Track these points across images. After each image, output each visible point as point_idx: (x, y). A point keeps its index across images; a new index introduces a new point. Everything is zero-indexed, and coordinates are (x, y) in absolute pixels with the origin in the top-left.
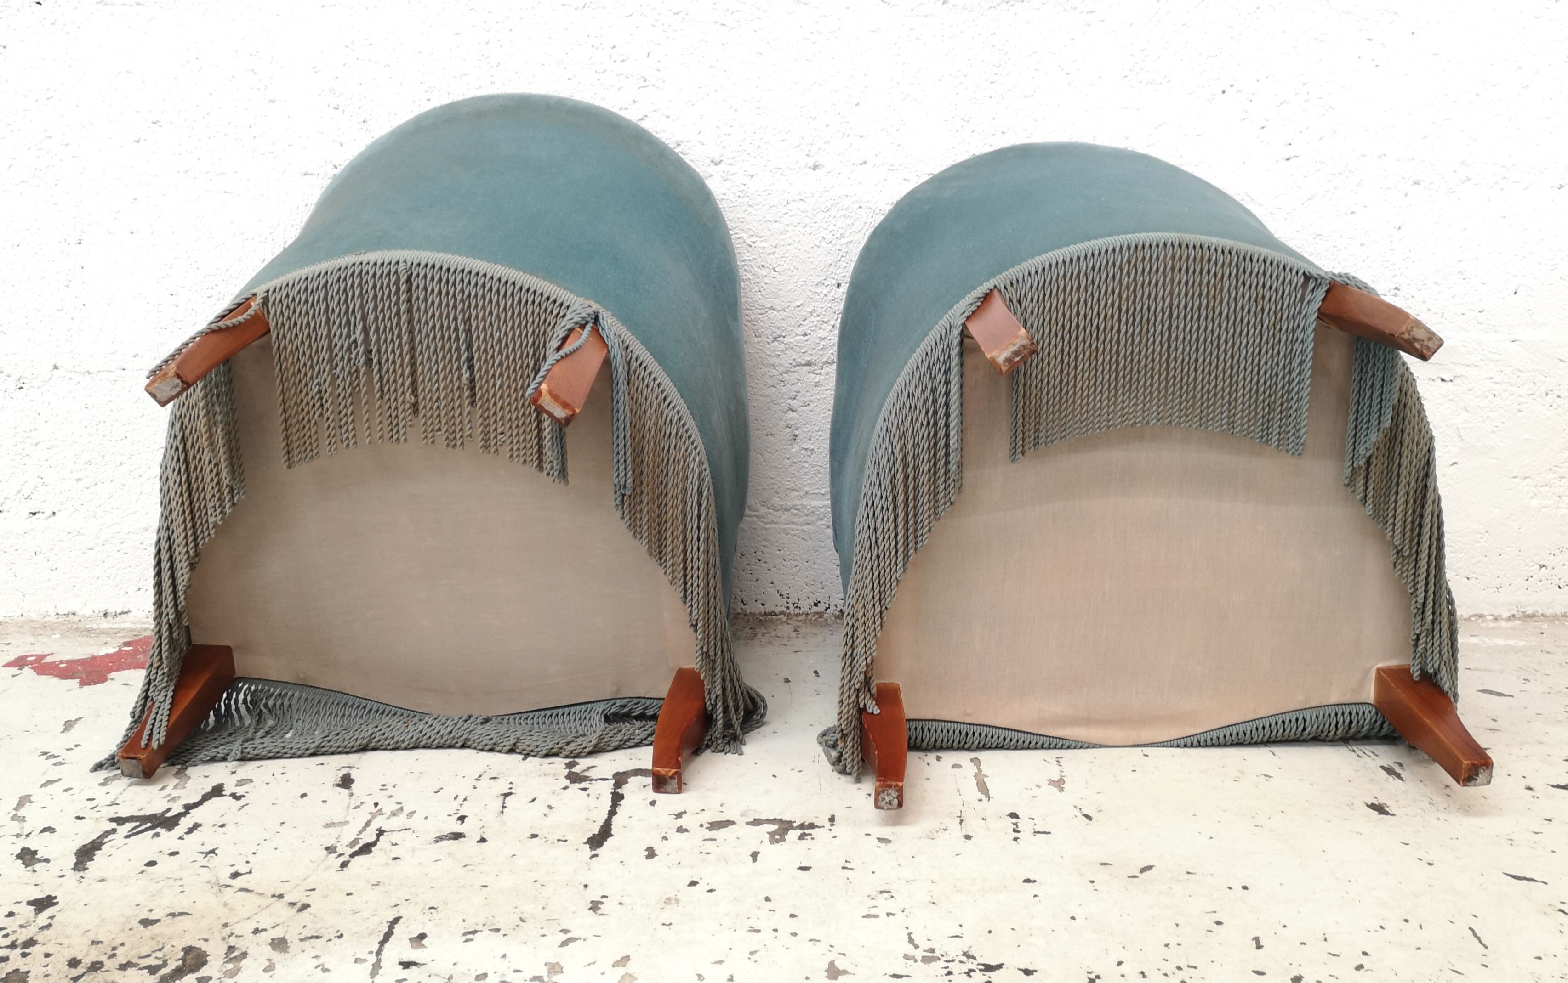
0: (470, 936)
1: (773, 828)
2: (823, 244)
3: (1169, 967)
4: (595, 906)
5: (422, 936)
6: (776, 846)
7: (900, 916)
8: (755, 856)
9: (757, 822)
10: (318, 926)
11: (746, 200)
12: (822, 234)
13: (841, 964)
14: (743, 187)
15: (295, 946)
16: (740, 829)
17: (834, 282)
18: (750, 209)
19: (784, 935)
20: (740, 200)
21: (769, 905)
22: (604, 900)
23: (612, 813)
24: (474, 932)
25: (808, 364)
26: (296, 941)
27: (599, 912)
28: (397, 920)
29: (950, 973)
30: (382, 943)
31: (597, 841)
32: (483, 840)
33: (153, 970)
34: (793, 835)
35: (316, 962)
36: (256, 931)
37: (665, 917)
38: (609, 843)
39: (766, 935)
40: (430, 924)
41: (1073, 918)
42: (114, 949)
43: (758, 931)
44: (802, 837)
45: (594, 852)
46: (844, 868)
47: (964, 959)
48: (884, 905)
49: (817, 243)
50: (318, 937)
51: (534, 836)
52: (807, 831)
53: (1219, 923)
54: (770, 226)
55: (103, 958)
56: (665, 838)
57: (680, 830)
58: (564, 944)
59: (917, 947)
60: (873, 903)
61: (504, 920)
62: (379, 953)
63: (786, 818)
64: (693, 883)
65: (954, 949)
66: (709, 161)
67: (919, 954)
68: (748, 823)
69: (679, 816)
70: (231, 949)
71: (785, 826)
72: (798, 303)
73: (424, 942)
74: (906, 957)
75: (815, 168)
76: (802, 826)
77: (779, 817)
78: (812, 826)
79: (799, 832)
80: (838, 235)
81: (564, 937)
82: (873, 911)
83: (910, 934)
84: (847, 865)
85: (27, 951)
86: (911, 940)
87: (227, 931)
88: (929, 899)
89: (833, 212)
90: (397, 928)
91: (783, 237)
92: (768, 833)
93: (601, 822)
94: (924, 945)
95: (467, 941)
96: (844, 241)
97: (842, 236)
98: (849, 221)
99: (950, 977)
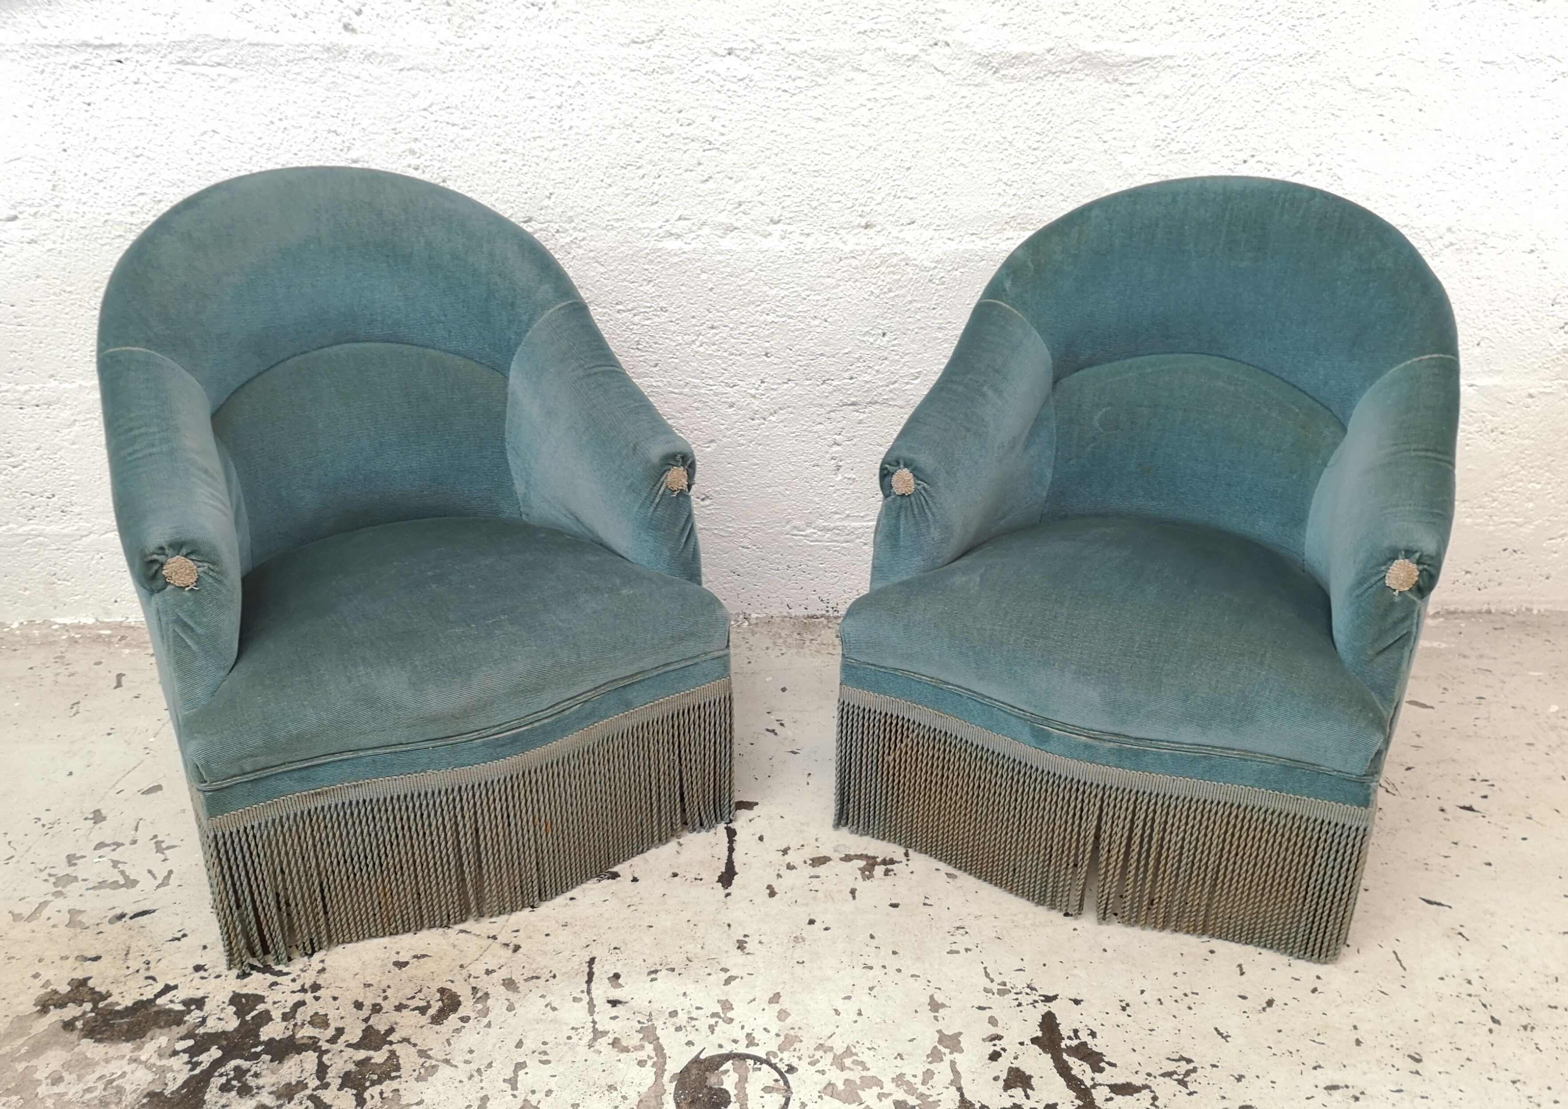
0: (653, 976)
1: (862, 863)
2: (872, 298)
3: (1178, 994)
4: (741, 946)
5: (617, 976)
6: (868, 882)
7: (975, 951)
8: (853, 892)
9: (848, 858)
10: (534, 966)
11: (803, 256)
12: (872, 289)
13: (939, 998)
14: (799, 246)
15: (523, 986)
16: (835, 866)
17: (880, 331)
18: (806, 266)
19: (891, 971)
20: (797, 257)
21: (874, 943)
22: (746, 939)
23: (731, 850)
24: (656, 972)
25: (853, 404)
26: (522, 981)
27: (746, 951)
28: (592, 961)
29: (1020, 1005)
30: (589, 981)
31: (727, 877)
32: (635, 880)
33: (423, 1010)
34: (879, 870)
35: (543, 1002)
36: (488, 972)
37: (798, 955)
38: (736, 880)
39: (877, 971)
40: (619, 964)
41: (1105, 950)
42: (384, 991)
43: (871, 968)
44: (887, 873)
45: (727, 891)
46: (925, 904)
47: (1029, 991)
48: (963, 942)
49: (866, 297)
50: (537, 978)
51: (675, 875)
52: (890, 867)
53: (1212, 952)
54: (822, 280)
55: (379, 1000)
56: (779, 876)
57: (790, 867)
58: (727, 982)
59: (992, 981)
60: (953, 939)
61: (676, 960)
62: (589, 992)
63: (870, 854)
64: (812, 922)
65: (1019, 982)
66: (768, 220)
67: (995, 987)
68: (841, 859)
69: (785, 852)
70: (474, 989)
71: (871, 862)
72: (846, 351)
73: (620, 981)
74: (986, 990)
75: (867, 227)
76: (884, 862)
77: (865, 853)
78: (892, 862)
79: (883, 868)
80: (885, 290)
81: (724, 976)
82: (955, 947)
83: (985, 968)
84: (927, 901)
85: (317, 994)
86: (987, 975)
87: (465, 973)
88: (995, 935)
89: (883, 269)
90: (596, 968)
91: (835, 291)
92: (860, 869)
93: (724, 860)
94: (998, 979)
95: (652, 980)
96: (892, 294)
97: (890, 290)
98: (895, 277)
99: (1020, 1008)
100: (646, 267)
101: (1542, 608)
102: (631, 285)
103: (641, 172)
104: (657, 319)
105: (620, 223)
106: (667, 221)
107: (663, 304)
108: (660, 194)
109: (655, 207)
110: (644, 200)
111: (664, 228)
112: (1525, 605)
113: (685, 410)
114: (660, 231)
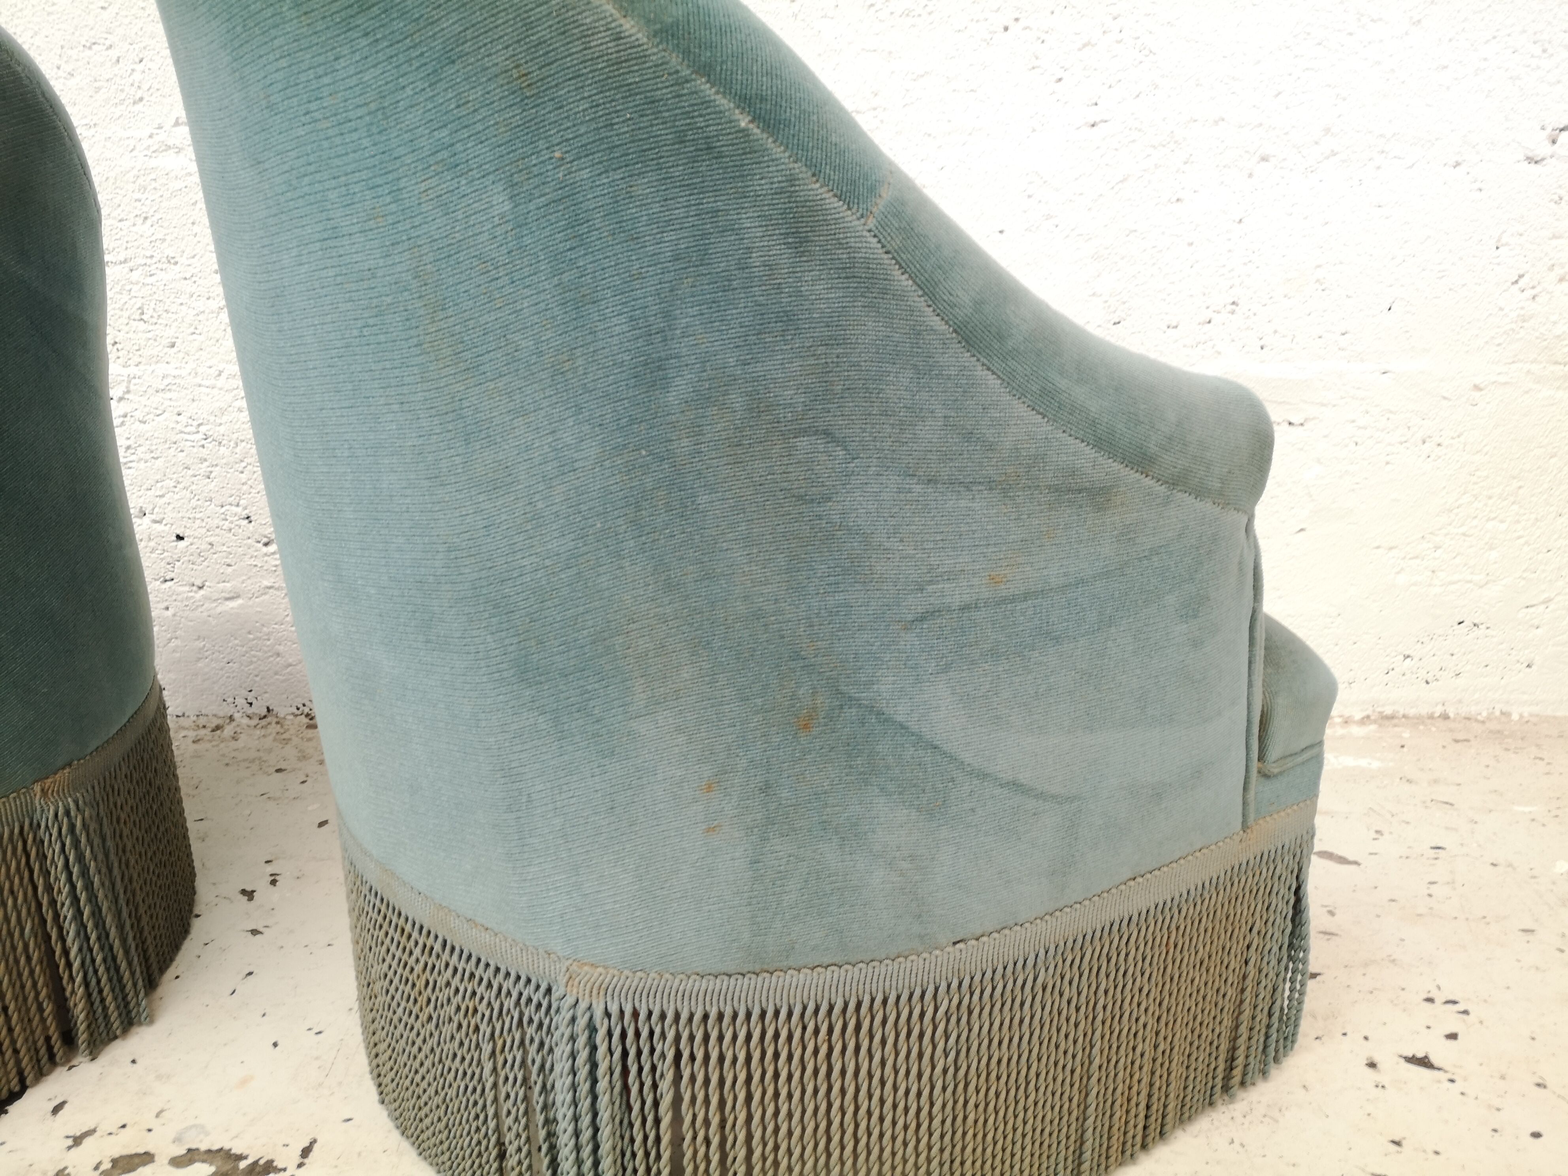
100: (137, 195)
101: (1526, 711)
102: (120, 225)
103: (114, 54)
104: (161, 275)
105: (93, 131)
106: (160, 128)
107: (170, 252)
108: (145, 87)
109: (139, 106)
110: (123, 96)
111: (156, 138)
112: (1499, 707)
113: (223, 411)
114: (150, 142)
